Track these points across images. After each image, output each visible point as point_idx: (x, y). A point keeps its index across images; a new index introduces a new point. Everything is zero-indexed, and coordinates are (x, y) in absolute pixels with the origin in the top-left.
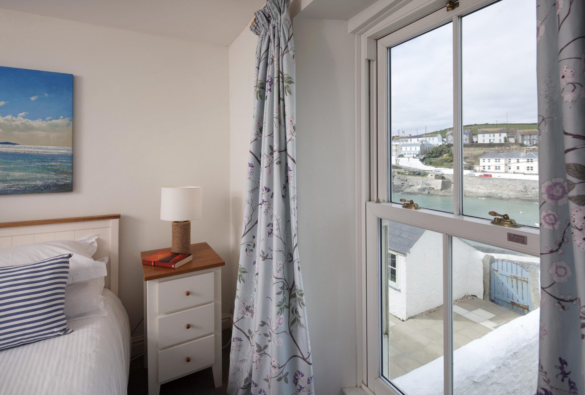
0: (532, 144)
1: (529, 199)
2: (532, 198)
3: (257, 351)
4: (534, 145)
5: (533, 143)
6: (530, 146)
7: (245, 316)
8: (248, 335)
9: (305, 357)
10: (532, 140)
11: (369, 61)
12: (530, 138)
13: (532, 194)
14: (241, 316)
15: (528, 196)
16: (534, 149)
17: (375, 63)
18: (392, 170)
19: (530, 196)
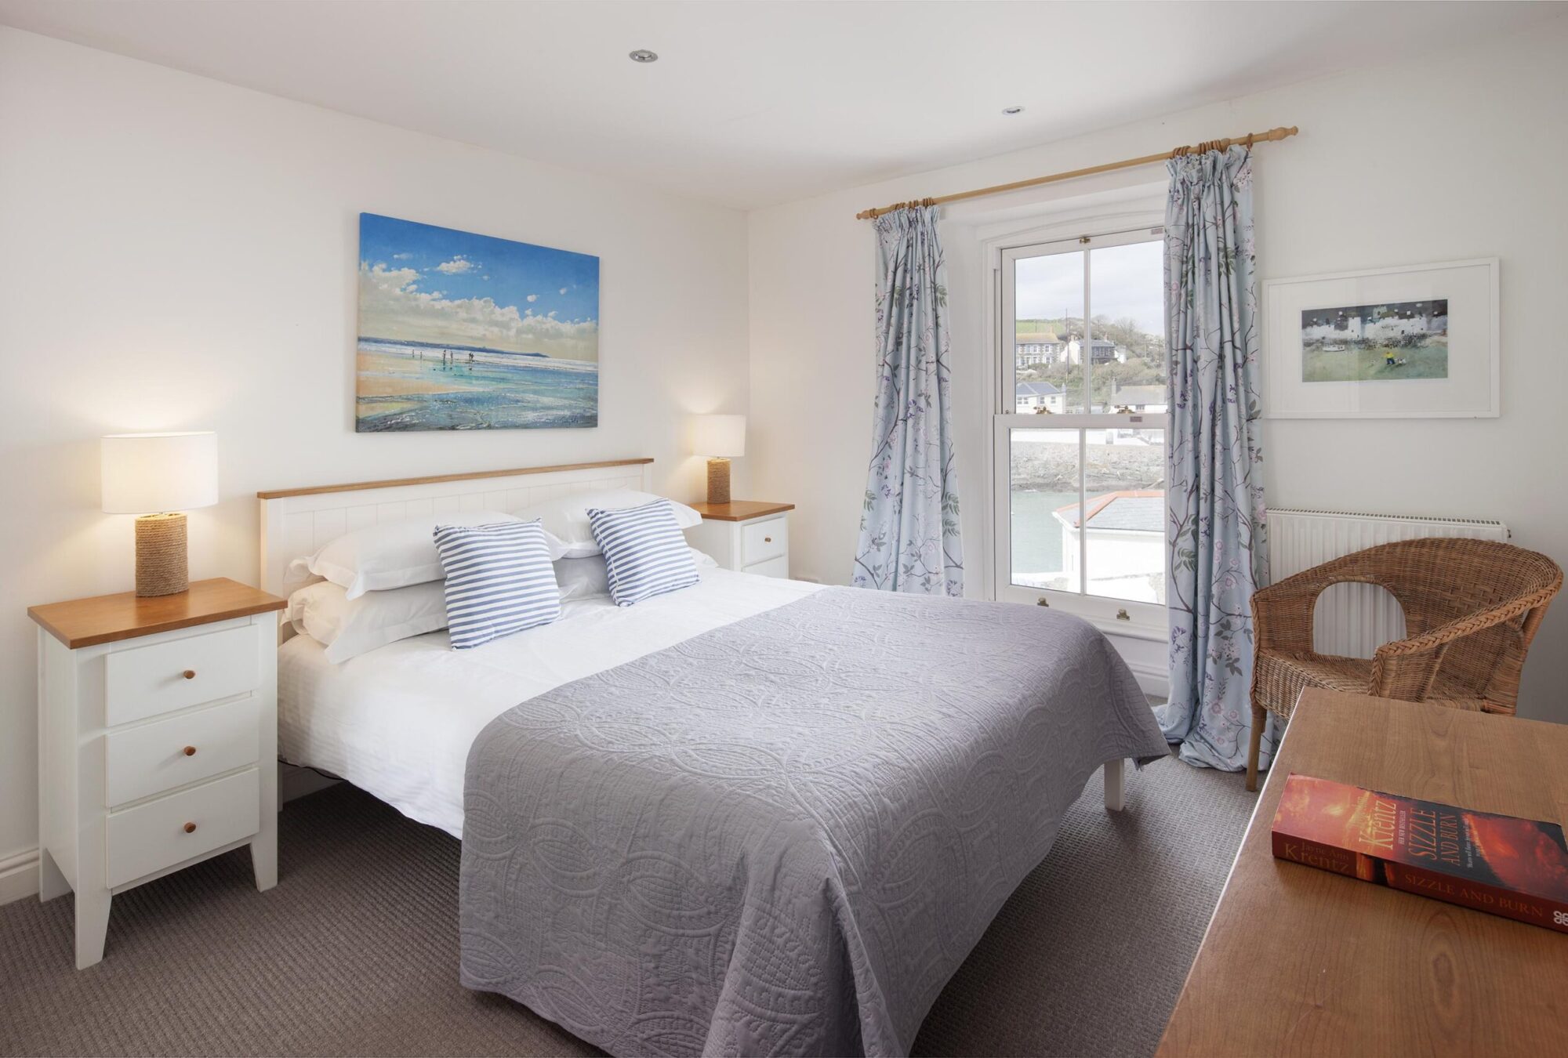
0: (1026, 365)
1: (1022, 482)
2: (1028, 480)
3: (905, 572)
4: (1029, 367)
5: (1028, 361)
6: (1023, 369)
7: (871, 550)
8: (873, 572)
9: (958, 564)
10: (1026, 357)
11: (995, 270)
12: (1023, 351)
13: (1027, 471)
14: (866, 550)
15: (1019, 477)
16: (1030, 376)
17: (1000, 272)
18: (1017, 376)
19: (1023, 476)
